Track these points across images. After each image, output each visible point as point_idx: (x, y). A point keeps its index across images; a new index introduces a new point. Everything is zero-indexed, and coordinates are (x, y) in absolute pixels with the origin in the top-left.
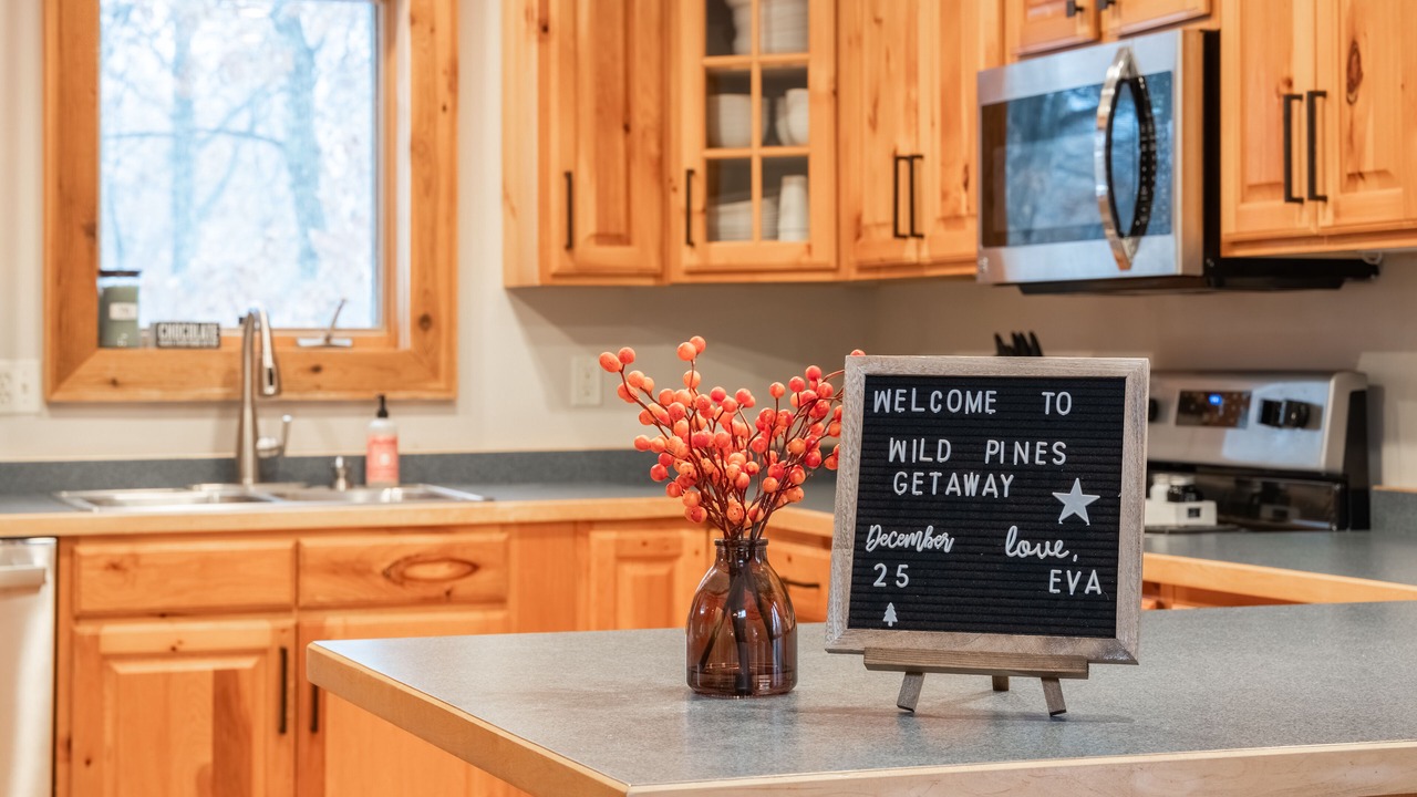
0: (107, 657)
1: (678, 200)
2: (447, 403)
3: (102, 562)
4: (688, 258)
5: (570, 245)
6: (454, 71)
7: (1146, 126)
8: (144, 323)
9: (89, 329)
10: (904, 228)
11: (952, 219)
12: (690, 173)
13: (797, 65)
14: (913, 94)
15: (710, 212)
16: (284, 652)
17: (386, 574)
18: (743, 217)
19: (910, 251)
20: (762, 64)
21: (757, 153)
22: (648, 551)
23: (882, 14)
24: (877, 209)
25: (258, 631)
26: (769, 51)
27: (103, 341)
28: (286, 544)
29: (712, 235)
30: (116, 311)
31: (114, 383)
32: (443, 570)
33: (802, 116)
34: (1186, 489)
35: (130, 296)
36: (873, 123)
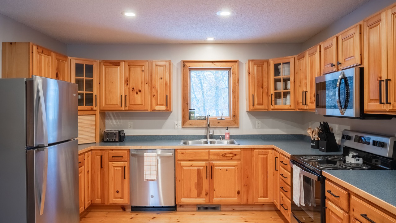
0: (182, 166)
1: (270, 98)
2: (238, 128)
3: (181, 153)
4: (272, 107)
5: (253, 105)
6: (238, 80)
7: (347, 87)
8: (195, 116)
9: (188, 117)
10: (304, 104)
11: (312, 103)
12: (272, 94)
13: (288, 77)
14: (306, 82)
15: (275, 100)
16: (207, 167)
17: (222, 155)
18: (280, 101)
19: (305, 107)
20: (283, 77)
21: (282, 91)
22: (263, 153)
23: (301, 69)
24: (300, 100)
25: (203, 163)
26: (284, 75)
27: (189, 119)
28: (207, 151)
29: (276, 103)
30: (191, 115)
31: (191, 125)
32: (231, 155)
33: (290, 85)
34: (356, 155)
35: (194, 113)
36: (300, 86)
